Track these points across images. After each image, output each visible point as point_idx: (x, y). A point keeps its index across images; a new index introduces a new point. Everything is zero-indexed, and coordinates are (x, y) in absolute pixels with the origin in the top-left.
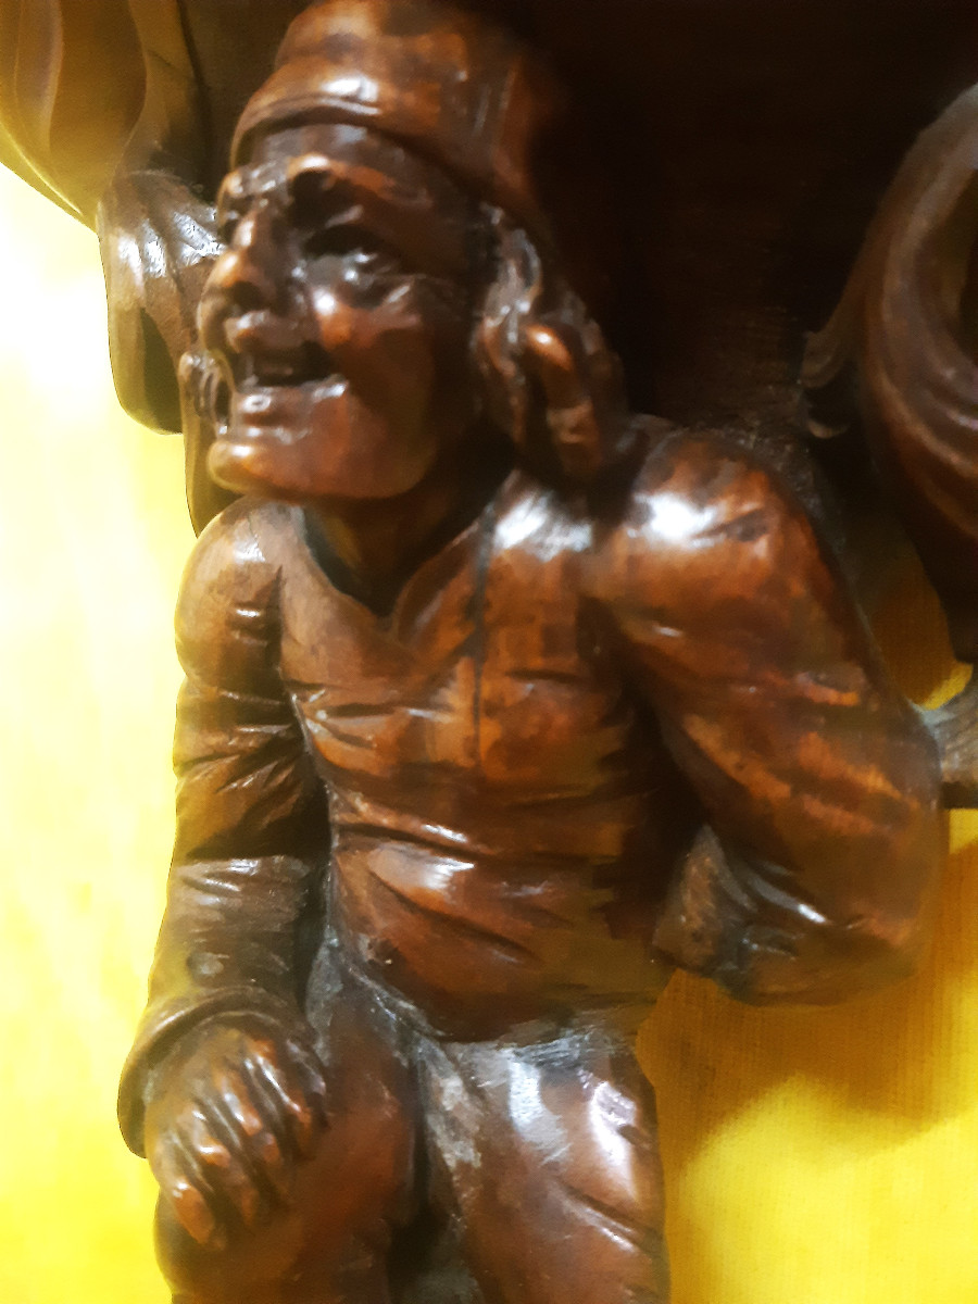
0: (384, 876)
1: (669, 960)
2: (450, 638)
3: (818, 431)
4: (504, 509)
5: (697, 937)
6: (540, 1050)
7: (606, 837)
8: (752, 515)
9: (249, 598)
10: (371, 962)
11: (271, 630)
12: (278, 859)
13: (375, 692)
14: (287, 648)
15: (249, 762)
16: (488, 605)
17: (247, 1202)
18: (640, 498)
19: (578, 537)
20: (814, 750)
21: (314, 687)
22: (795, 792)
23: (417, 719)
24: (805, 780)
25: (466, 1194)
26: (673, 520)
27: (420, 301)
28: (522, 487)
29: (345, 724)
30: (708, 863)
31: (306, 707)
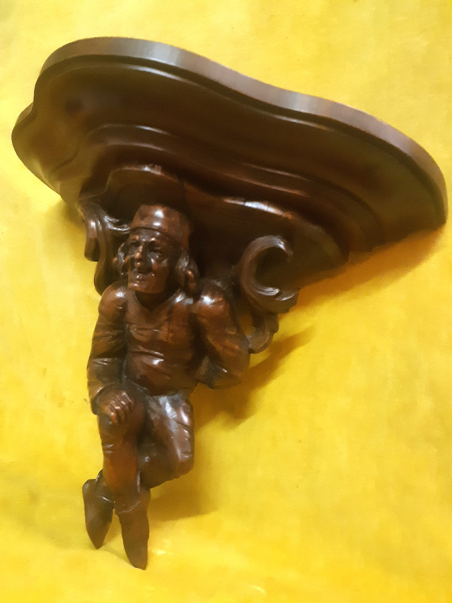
0: (145, 362)
1: (198, 381)
2: (165, 318)
3: (233, 283)
4: (177, 296)
5: (203, 375)
6: (172, 397)
7: (189, 356)
8: (220, 302)
9: (120, 305)
10: (139, 380)
11: (124, 312)
12: (116, 359)
13: (148, 326)
15: (114, 338)
16: (173, 312)
17: (123, 417)
18: (202, 296)
19: (190, 301)
20: (227, 342)
21: (133, 324)
22: (224, 348)
23: (156, 332)
24: (226, 347)
25: (156, 424)
26: (207, 300)
27: (169, 262)
28: (181, 292)
29: (140, 332)
30: (207, 362)
31: (131, 327)
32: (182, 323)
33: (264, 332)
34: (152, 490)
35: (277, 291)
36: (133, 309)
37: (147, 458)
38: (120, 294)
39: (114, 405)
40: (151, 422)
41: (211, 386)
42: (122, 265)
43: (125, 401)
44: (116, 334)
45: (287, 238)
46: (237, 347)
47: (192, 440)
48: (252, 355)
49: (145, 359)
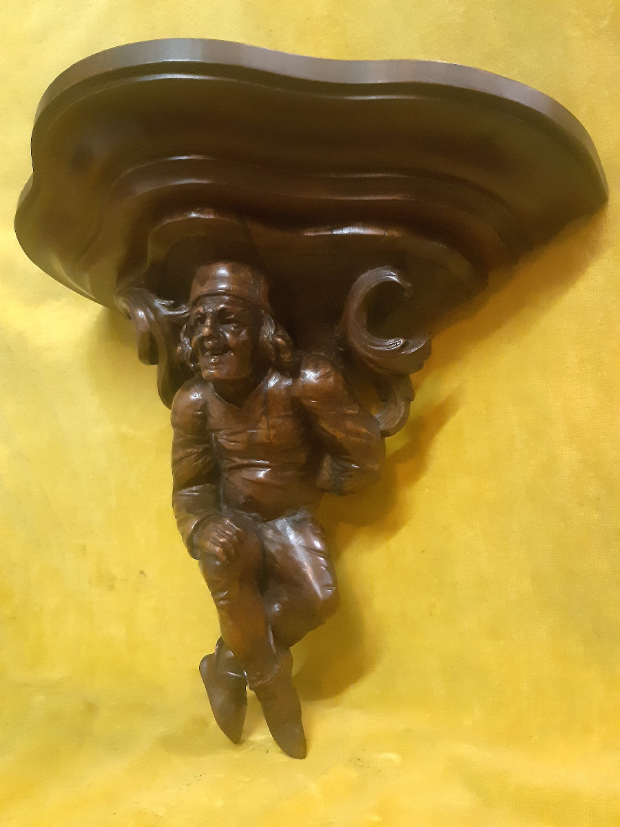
0: (246, 477)
1: (323, 490)
2: (260, 411)
3: (341, 349)
4: (270, 378)
5: (328, 481)
6: (292, 518)
7: (302, 457)
8: (328, 373)
9: (199, 409)
11: (205, 417)
12: (208, 484)
13: (240, 428)
14: (211, 420)
16: (269, 401)
18: (302, 371)
19: (289, 382)
20: (350, 426)
21: (222, 430)
22: (347, 435)
23: (252, 433)
24: (348, 432)
25: (279, 558)
26: (311, 376)
27: (248, 333)
28: (273, 372)
29: (232, 438)
30: (329, 462)
31: (218, 436)
32: (283, 413)
33: (396, 404)
34: (291, 648)
35: (402, 341)
36: (217, 410)
37: (276, 606)
38: (195, 396)
39: (217, 537)
40: (272, 556)
41: (342, 493)
42: (189, 354)
43: (230, 530)
44: (200, 450)
45: (398, 266)
46: (364, 430)
47: (331, 568)
48: (387, 439)
49: (246, 474)
